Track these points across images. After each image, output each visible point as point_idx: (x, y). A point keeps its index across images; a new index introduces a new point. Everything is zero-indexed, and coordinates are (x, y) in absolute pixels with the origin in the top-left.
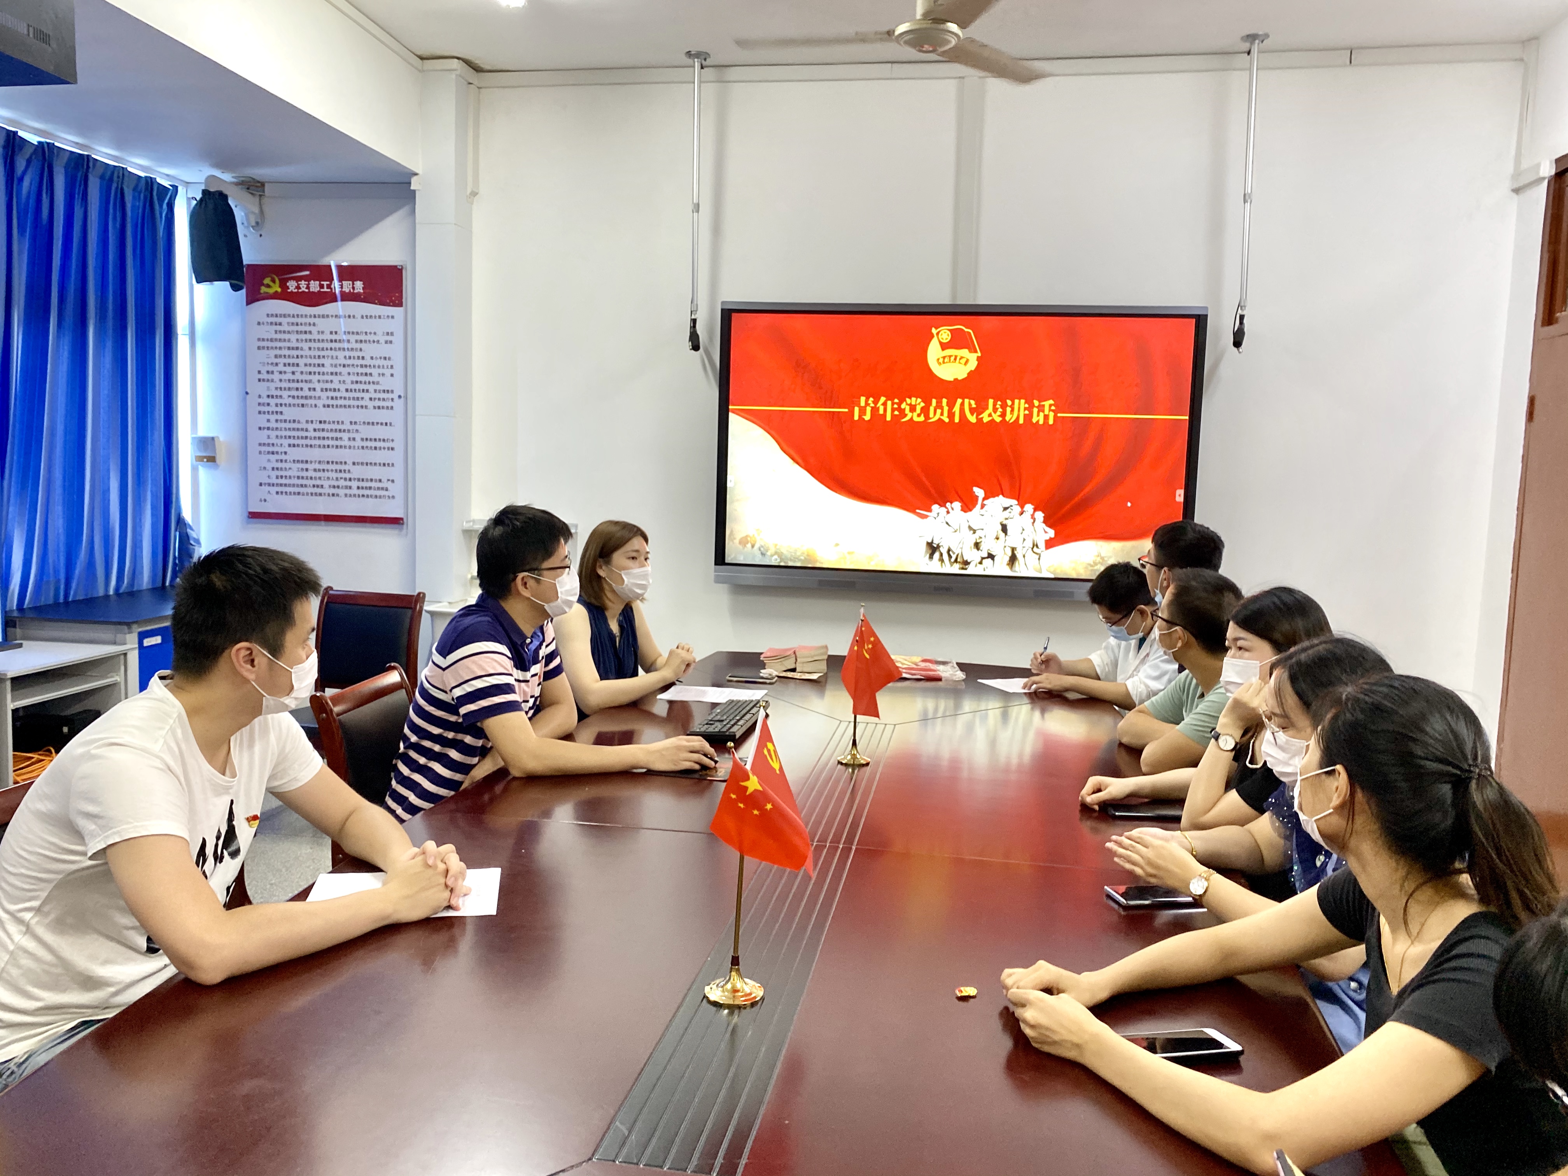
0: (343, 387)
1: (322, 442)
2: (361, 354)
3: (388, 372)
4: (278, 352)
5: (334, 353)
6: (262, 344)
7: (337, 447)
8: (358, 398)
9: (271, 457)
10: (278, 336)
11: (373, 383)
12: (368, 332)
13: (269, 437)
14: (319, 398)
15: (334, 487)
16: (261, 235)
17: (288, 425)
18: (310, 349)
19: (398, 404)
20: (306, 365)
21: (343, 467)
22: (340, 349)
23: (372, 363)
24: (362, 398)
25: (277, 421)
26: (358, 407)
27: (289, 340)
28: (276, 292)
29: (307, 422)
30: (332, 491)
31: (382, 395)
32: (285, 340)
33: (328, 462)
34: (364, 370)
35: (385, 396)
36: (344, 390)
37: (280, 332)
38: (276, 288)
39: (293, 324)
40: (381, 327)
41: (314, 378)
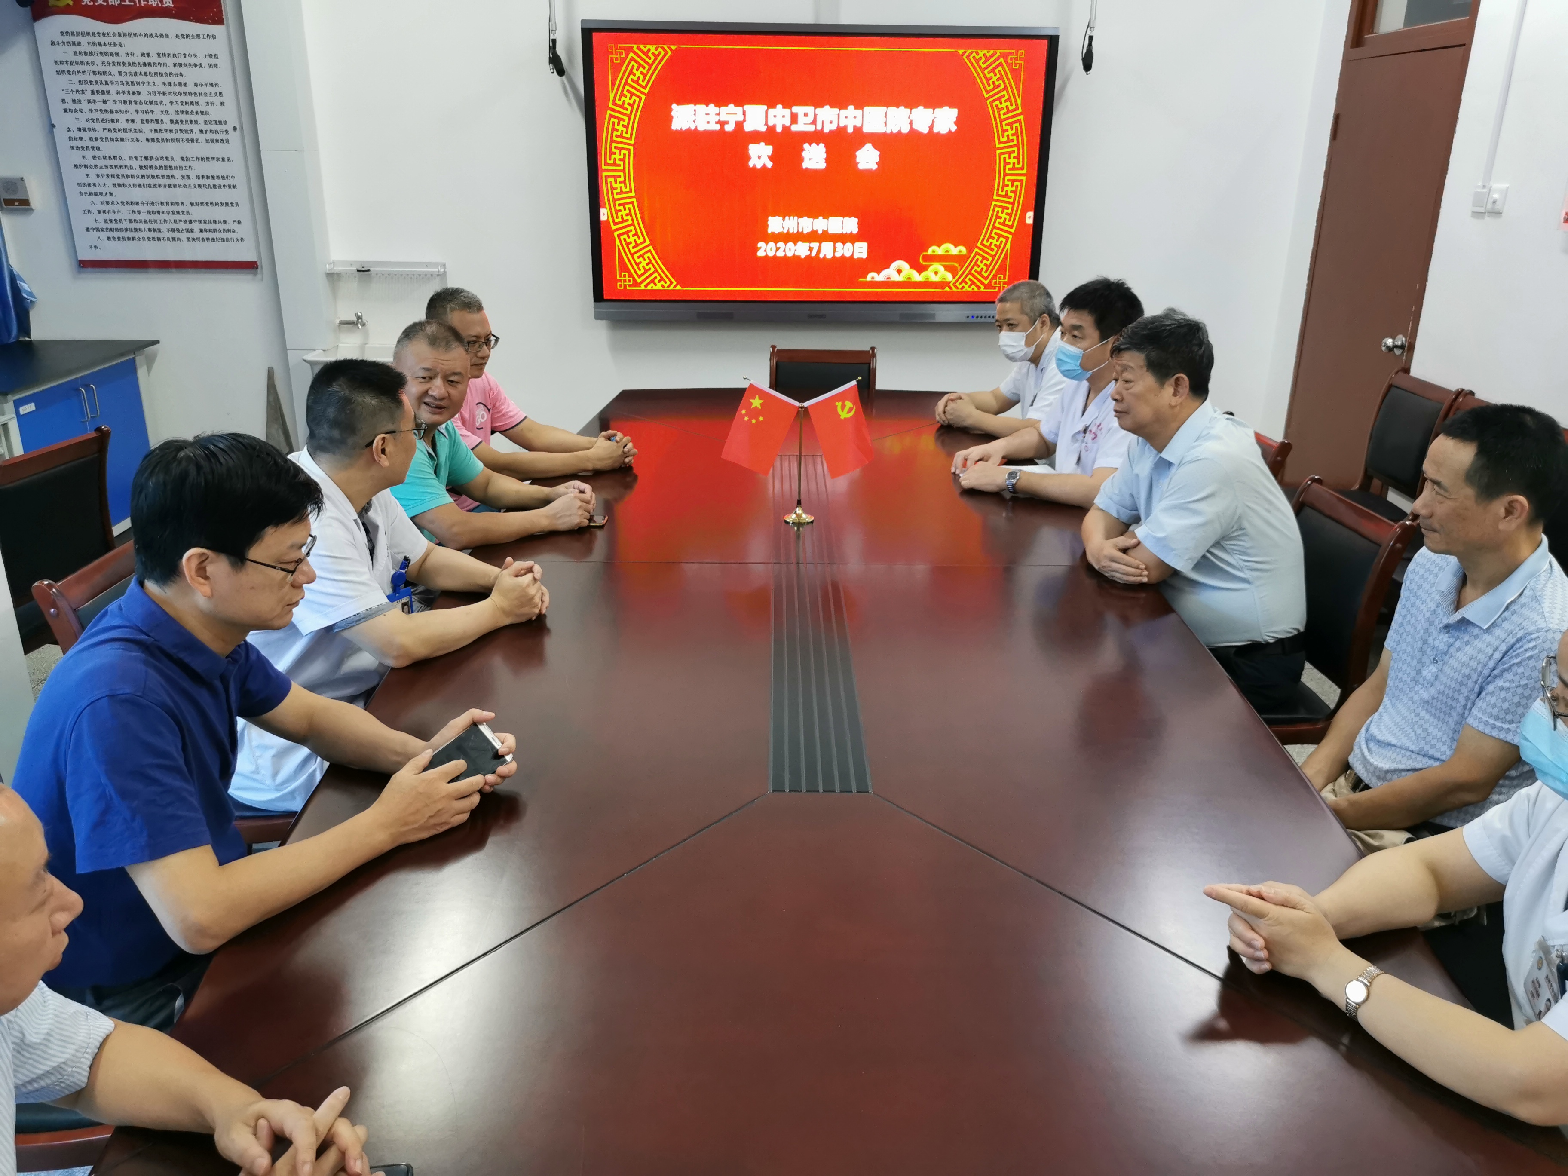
0: (166, 118)
1: (151, 181)
2: (182, 80)
3: (217, 100)
4: (82, 78)
5: (150, 79)
6: (61, 68)
7: (170, 186)
8: (186, 131)
9: (94, 198)
10: (80, 58)
11: (202, 113)
12: (187, 53)
13: (87, 175)
14: (140, 131)
15: (173, 230)
17: (108, 162)
18: (120, 73)
19: (234, 137)
20: (118, 93)
21: (180, 208)
22: (156, 74)
23: (198, 89)
24: (192, 131)
25: (94, 157)
26: (187, 140)
27: (93, 64)
28: (68, 5)
29: (130, 158)
30: (171, 235)
31: (214, 127)
32: (88, 63)
33: (162, 203)
34: (189, 99)
35: (218, 127)
36: (169, 122)
37: (80, 53)
38: (68, 1)
39: (94, 43)
40: (201, 48)
41: (132, 108)
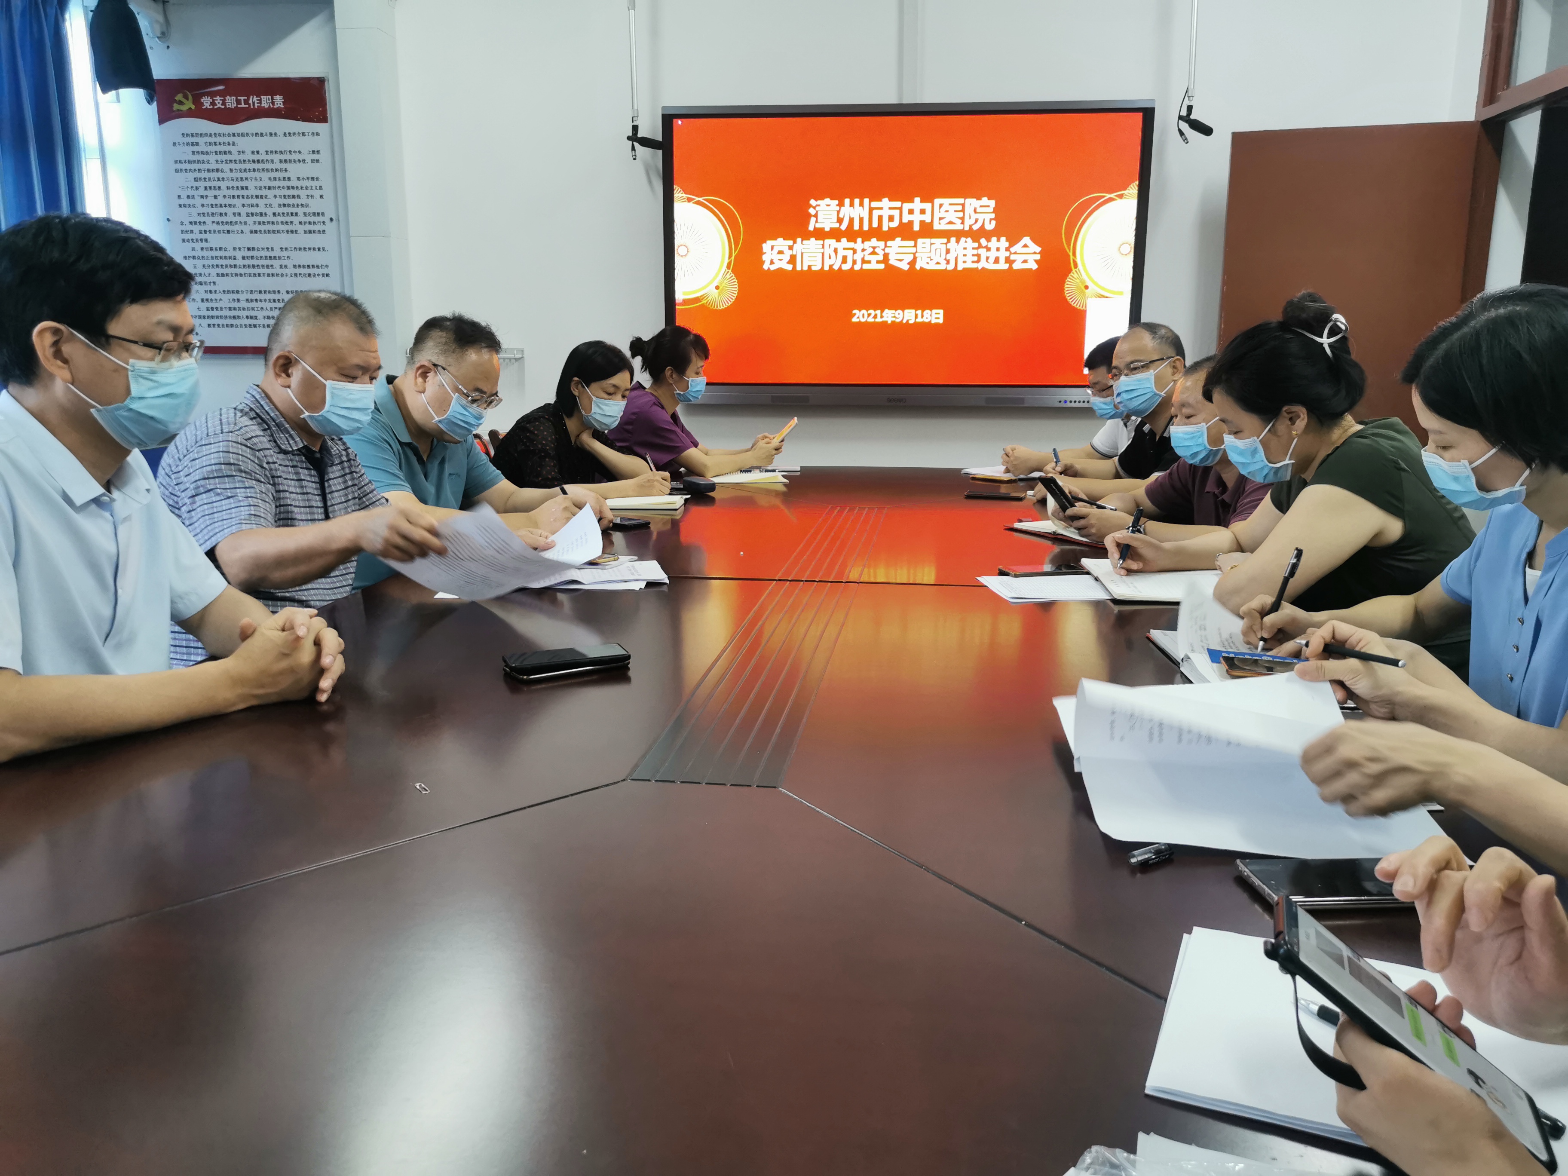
0: (269, 211)
1: (252, 271)
2: (286, 175)
3: (317, 193)
4: (198, 175)
5: (257, 175)
6: (179, 166)
7: (268, 275)
8: (287, 223)
10: (196, 157)
11: (302, 205)
12: (293, 150)
14: (245, 223)
16: (168, 47)
17: (214, 253)
18: (231, 170)
19: (331, 228)
20: (228, 188)
21: (276, 296)
22: (263, 170)
23: (299, 184)
24: (292, 222)
25: (202, 249)
26: (287, 231)
27: (208, 162)
28: (190, 108)
29: (234, 249)
31: (313, 219)
32: (204, 162)
33: (260, 292)
34: (291, 192)
35: (316, 219)
36: (271, 215)
37: (198, 152)
38: (189, 105)
39: (210, 143)
40: (304, 145)
41: (238, 202)
